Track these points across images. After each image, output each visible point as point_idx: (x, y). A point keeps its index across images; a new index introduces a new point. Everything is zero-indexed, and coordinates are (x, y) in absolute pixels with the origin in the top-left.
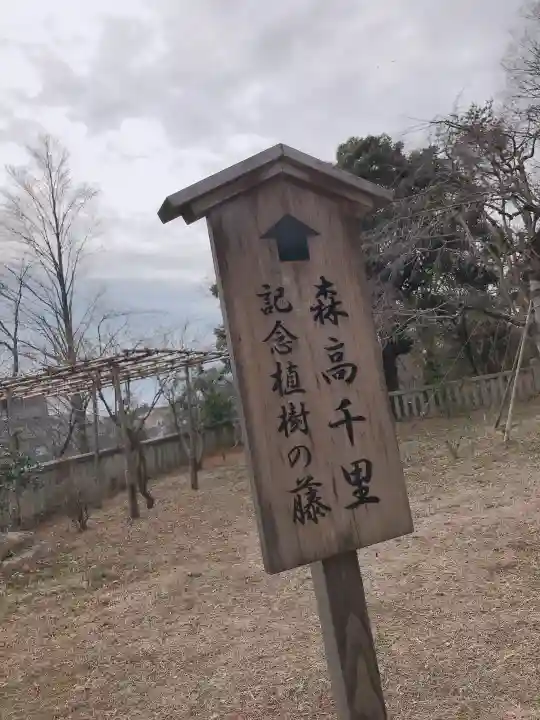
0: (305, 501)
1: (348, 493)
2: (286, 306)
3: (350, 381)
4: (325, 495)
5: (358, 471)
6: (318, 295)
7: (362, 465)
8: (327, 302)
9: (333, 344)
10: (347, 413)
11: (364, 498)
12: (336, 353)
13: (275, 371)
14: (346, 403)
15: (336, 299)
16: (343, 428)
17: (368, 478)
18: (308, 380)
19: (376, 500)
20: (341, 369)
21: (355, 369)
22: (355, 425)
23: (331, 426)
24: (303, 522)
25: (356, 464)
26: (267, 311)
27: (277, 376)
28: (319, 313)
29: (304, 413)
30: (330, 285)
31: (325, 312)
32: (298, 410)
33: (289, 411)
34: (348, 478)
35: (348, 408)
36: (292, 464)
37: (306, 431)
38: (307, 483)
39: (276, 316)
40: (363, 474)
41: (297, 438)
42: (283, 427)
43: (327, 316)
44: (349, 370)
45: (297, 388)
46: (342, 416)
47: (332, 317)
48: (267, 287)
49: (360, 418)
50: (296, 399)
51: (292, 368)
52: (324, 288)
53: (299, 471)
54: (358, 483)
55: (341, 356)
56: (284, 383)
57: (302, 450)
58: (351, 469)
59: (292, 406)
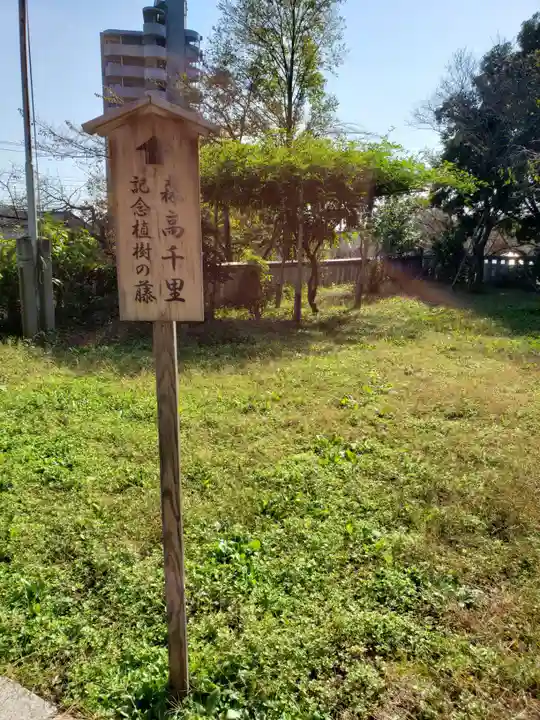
0: (143, 292)
1: (167, 293)
2: (146, 190)
3: (178, 236)
4: (154, 291)
5: (175, 284)
6: (166, 185)
7: (178, 282)
8: (171, 191)
9: (171, 215)
10: (173, 253)
11: (176, 297)
12: (172, 220)
13: (134, 224)
14: (173, 248)
15: (177, 189)
16: (170, 261)
17: (180, 289)
18: (154, 233)
19: (183, 300)
20: (173, 229)
21: (183, 231)
22: (178, 261)
23: (163, 258)
24: (140, 301)
25: (174, 280)
26: (135, 191)
27: (136, 227)
28: (165, 196)
29: (148, 249)
31: (168, 196)
32: (145, 247)
33: (140, 246)
34: (169, 287)
35: (175, 251)
36: (138, 273)
37: (148, 258)
38: (145, 284)
39: (139, 194)
40: (178, 286)
41: (143, 260)
42: (136, 254)
43: (169, 198)
44: (178, 231)
45: (146, 235)
46: (171, 254)
47: (173, 199)
48: (136, 178)
49: (182, 258)
50: (145, 241)
51: (144, 224)
52: (169, 182)
53: (142, 277)
54: (174, 290)
55: (174, 222)
56: (139, 232)
57: (145, 268)
58: (171, 282)
59: (142, 244)
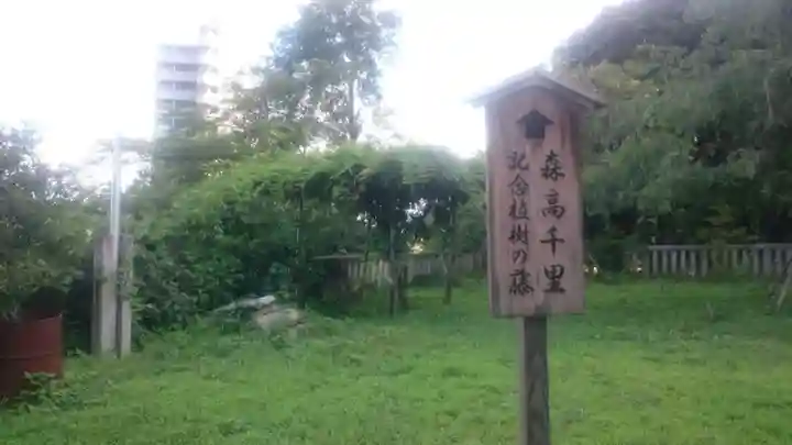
0: (518, 282)
1: (545, 282)
2: (525, 166)
3: (559, 217)
4: (532, 281)
5: (554, 271)
6: (547, 161)
7: (558, 269)
8: (552, 167)
9: (552, 193)
10: (553, 235)
11: (555, 288)
12: (553, 198)
13: (512, 204)
14: (553, 230)
15: (559, 165)
16: (549, 246)
17: (560, 277)
18: (532, 212)
19: (563, 291)
20: (553, 209)
21: (563, 210)
22: (557, 243)
23: (542, 242)
24: (515, 293)
25: (553, 266)
26: (512, 167)
27: (514, 207)
28: (546, 173)
29: (526, 232)
30: (555, 155)
31: (550, 172)
32: (523, 228)
33: (517, 231)
34: (546, 272)
35: (555, 233)
36: (514, 260)
37: (525, 242)
38: (522, 273)
39: (518, 171)
40: (558, 273)
41: (519, 245)
42: (513, 237)
43: (551, 175)
44: (559, 210)
45: (525, 216)
46: (549, 237)
47: (554, 175)
48: (515, 153)
49: (562, 241)
50: (522, 222)
51: (522, 204)
52: (551, 157)
53: (518, 266)
54: (553, 278)
55: (556, 201)
56: (517, 214)
57: (522, 254)
58: (550, 269)
59: (519, 228)
